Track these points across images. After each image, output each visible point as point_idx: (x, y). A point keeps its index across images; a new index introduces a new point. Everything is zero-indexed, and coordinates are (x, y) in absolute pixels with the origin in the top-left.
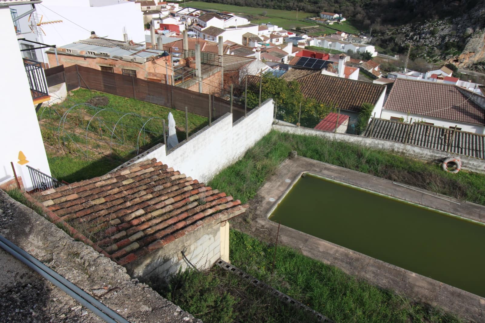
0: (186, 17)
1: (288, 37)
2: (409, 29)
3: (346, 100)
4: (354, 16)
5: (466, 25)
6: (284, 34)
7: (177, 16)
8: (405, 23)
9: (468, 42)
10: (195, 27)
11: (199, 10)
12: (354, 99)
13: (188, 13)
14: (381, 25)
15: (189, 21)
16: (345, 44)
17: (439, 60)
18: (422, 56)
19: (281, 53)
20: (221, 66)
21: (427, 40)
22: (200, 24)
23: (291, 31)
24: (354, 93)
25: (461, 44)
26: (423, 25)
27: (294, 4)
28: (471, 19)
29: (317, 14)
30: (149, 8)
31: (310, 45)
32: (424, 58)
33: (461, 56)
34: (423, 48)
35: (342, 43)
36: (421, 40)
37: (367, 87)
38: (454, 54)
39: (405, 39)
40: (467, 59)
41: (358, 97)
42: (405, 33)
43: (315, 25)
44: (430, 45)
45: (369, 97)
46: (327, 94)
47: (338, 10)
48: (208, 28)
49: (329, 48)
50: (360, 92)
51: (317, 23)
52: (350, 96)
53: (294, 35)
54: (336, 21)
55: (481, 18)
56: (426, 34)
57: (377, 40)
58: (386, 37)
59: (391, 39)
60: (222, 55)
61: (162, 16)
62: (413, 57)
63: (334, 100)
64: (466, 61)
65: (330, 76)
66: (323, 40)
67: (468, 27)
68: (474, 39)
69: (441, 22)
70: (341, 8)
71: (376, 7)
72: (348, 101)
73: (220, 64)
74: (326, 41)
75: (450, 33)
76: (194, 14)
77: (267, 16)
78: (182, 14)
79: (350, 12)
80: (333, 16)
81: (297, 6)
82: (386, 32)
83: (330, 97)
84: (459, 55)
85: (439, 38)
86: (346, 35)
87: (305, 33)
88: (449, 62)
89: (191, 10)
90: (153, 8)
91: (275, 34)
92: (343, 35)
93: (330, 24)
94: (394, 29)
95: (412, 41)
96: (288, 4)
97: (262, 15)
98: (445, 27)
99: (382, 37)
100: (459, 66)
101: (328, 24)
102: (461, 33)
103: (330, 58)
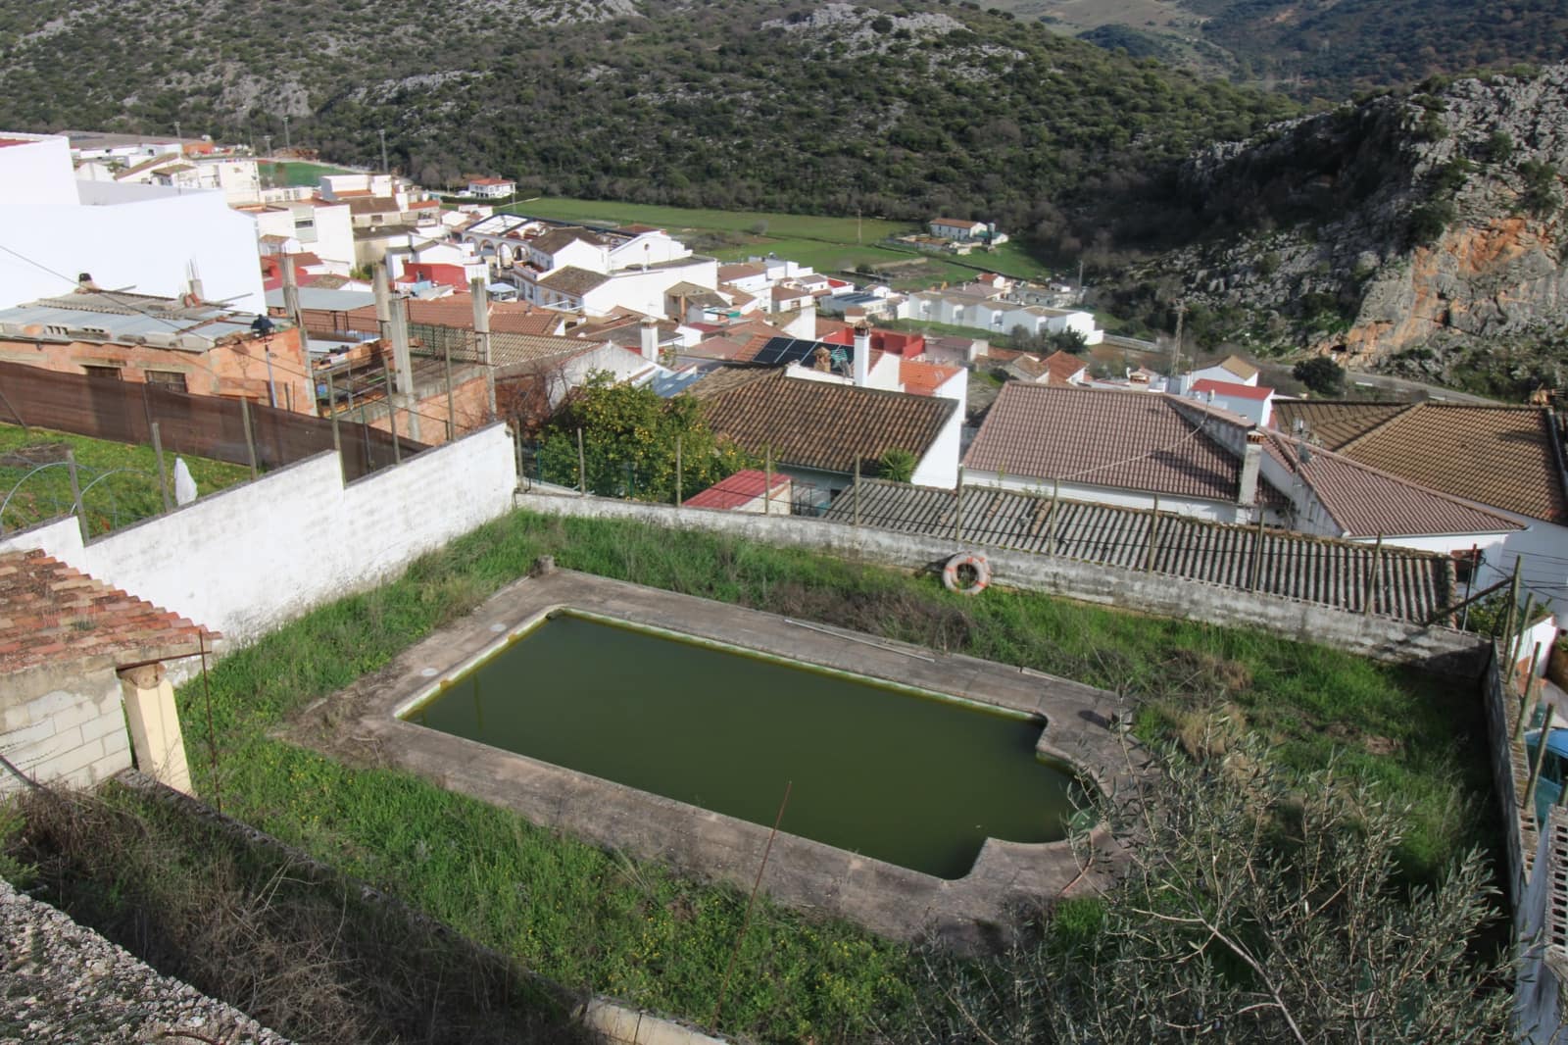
0: (495, 241)
1: (830, 294)
2: (1195, 259)
4: (1032, 227)
5: (1356, 244)
6: (816, 287)
7: (468, 241)
8: (1181, 244)
9: (1367, 291)
11: (534, 220)
13: (501, 230)
14: (1110, 252)
16: (1004, 308)
17: (1291, 347)
18: (1237, 338)
21: (1249, 292)
23: (840, 276)
25: (1348, 298)
26: (1233, 247)
27: (850, 196)
28: (1369, 225)
29: (921, 224)
31: (900, 317)
32: (1245, 344)
33: (1353, 335)
34: (1238, 313)
35: (995, 307)
36: (1232, 291)
38: (1332, 330)
39: (1183, 290)
40: (1372, 341)
42: (1183, 272)
43: (914, 258)
44: (1258, 306)
47: (983, 210)
49: (956, 323)
51: (923, 250)
53: (849, 289)
54: (980, 244)
55: (1399, 222)
56: (1245, 274)
57: (1102, 296)
58: (1129, 286)
59: (1145, 292)
62: (1212, 341)
64: (1371, 347)
66: (935, 300)
67: (1365, 248)
68: (1383, 284)
69: (1285, 236)
70: (994, 204)
71: (1097, 200)
74: (944, 303)
75: (1313, 267)
77: (768, 236)
78: (482, 235)
79: (1018, 216)
80: (969, 229)
81: (860, 202)
82: (1127, 271)
84: (1346, 332)
85: (1284, 283)
86: (1010, 284)
88: (1319, 353)
91: (790, 288)
92: (999, 283)
93: (960, 252)
94: (1149, 260)
95: (1204, 295)
96: (832, 198)
98: (1297, 252)
99: (1117, 286)
100: (1351, 362)
101: (954, 252)
102: (1344, 267)
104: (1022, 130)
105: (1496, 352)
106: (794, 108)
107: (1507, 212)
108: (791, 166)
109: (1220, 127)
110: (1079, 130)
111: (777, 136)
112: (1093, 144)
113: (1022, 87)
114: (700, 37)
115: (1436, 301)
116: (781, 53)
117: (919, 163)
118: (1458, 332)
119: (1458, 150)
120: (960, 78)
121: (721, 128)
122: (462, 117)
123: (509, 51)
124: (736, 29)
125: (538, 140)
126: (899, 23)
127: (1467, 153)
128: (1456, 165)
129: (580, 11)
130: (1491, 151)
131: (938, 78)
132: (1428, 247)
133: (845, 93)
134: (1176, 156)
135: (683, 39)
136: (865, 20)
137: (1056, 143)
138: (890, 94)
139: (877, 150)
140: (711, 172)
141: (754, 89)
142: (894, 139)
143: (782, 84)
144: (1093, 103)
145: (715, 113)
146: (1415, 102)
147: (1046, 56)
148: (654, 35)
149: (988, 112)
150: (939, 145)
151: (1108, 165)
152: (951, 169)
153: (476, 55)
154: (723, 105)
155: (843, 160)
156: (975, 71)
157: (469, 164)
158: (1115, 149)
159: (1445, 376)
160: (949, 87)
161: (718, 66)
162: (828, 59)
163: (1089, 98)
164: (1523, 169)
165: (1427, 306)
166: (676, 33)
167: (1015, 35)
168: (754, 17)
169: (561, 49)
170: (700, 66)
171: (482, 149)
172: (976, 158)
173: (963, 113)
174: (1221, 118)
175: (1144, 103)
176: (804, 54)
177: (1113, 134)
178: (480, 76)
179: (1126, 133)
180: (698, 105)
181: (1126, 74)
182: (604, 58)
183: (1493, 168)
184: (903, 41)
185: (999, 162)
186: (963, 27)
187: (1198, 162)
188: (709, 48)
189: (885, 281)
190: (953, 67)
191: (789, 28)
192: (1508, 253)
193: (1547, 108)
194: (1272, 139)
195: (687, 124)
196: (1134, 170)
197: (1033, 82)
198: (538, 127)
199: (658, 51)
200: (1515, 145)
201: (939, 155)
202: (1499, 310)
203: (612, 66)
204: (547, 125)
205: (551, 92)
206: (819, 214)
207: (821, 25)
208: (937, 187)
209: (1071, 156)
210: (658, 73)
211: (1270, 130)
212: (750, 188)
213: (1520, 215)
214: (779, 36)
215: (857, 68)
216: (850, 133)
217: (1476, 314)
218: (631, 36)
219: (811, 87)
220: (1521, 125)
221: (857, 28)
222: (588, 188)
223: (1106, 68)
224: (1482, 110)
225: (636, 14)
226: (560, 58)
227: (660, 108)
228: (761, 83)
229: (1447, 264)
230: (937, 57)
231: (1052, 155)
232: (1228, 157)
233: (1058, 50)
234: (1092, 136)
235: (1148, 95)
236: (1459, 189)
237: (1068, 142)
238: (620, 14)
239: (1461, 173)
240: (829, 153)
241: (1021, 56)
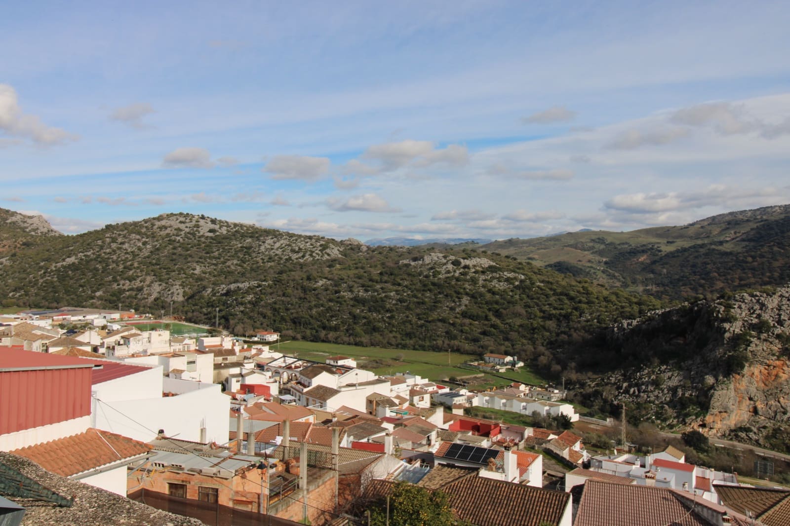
0: (281, 371)
1: (438, 393)
2: (621, 377)
3: (517, 518)
4: (536, 359)
5: (702, 372)
6: (430, 389)
7: (268, 370)
8: (613, 370)
9: (712, 396)
10: (294, 386)
11: (301, 360)
12: (529, 515)
13: (284, 365)
14: (577, 372)
15: (285, 376)
16: (527, 402)
17: (677, 424)
18: (648, 419)
19: (425, 427)
20: (334, 470)
22: (303, 382)
23: (442, 383)
24: (528, 507)
25: (702, 399)
26: (639, 371)
27: (443, 342)
28: (707, 362)
29: (480, 356)
30: (226, 359)
31: (474, 405)
32: (653, 422)
33: (709, 419)
34: (647, 406)
35: (522, 401)
36: (642, 394)
37: (544, 497)
38: (697, 416)
39: (617, 393)
40: (719, 422)
41: (533, 512)
42: (615, 384)
43: (477, 374)
44: (657, 402)
45: (549, 512)
46: (489, 508)
47: (510, 349)
48: (314, 388)
49: (503, 409)
50: (535, 504)
51: (481, 369)
52: (521, 510)
53: (447, 390)
54: (510, 367)
55: (722, 361)
56: (647, 386)
57: (575, 395)
58: (589, 390)
59: (597, 394)
60: (337, 453)
61: (244, 372)
62: (636, 420)
63: (499, 519)
64: (718, 425)
65: (491, 480)
66: (492, 397)
67: (707, 374)
68: (720, 392)
69: (665, 367)
70: (515, 347)
71: (566, 346)
72: (520, 518)
73: (333, 466)
74: (496, 399)
75: (682, 383)
76: (293, 366)
77: (404, 361)
78: (274, 367)
80: (504, 359)
81: (448, 345)
82: (586, 383)
83: (494, 513)
84: (705, 417)
85: (668, 390)
86: (527, 388)
87: (464, 387)
88: (693, 428)
89: (289, 361)
90: (231, 359)
91: (418, 389)
92: (522, 387)
93: (500, 371)
94: (598, 378)
95: (628, 396)
96: (435, 342)
97: (396, 360)
98: (672, 375)
99: (582, 390)
100: (710, 433)
101: (498, 371)
102: (698, 383)
103: (502, 431)
104: (526, 311)
105: (785, 429)
106: (415, 300)
107: (775, 357)
108: (415, 327)
109: (623, 312)
110: (554, 312)
111: (407, 313)
112: (561, 318)
113: (524, 291)
114: (370, 267)
115: (748, 402)
116: (409, 275)
117: (477, 327)
118: (763, 418)
119: (744, 327)
120: (495, 287)
121: (380, 309)
122: (256, 302)
123: (281, 273)
124: (387, 264)
125: (292, 314)
126: (464, 262)
127: (749, 328)
128: (745, 334)
129: (314, 254)
130: (761, 327)
131: (484, 286)
132: (739, 374)
133: (440, 293)
134: (604, 325)
135: (363, 268)
136: (449, 261)
137: (543, 317)
138: (461, 294)
139: (457, 320)
140: (375, 329)
141: (396, 291)
142: (464, 315)
143: (410, 289)
144: (559, 299)
145: (377, 301)
146: (718, 304)
147: (534, 277)
148: (349, 266)
149: (509, 302)
150: (486, 318)
151: (570, 329)
152: (492, 329)
153: (265, 274)
154: (381, 298)
155: (440, 324)
156: (501, 284)
157: (258, 324)
158: (573, 321)
159: (761, 441)
160: (489, 291)
161: (379, 280)
162: (431, 278)
163: (557, 297)
164: (778, 337)
165: (744, 404)
166: (360, 265)
167: (519, 268)
168: (396, 258)
169: (305, 272)
170: (371, 280)
171: (264, 317)
172: (505, 324)
173: (497, 303)
174: (623, 307)
175: (584, 299)
176: (420, 275)
177: (571, 314)
178: (267, 284)
179: (577, 313)
180: (370, 298)
181: (573, 286)
182: (326, 276)
183: (764, 336)
184: (466, 270)
185: (516, 327)
186: (494, 264)
187: (616, 329)
188: (375, 272)
189: (464, 386)
190: (491, 282)
191: (413, 263)
192: (780, 377)
193: (783, 308)
194: (651, 319)
195: (364, 306)
196: (584, 332)
197: (530, 289)
198: (292, 307)
199: (352, 273)
200: (772, 325)
201: (486, 322)
202: (782, 407)
203: (329, 280)
204: (297, 306)
205: (300, 291)
206: (429, 350)
207: (428, 262)
208: (486, 338)
209: (551, 324)
210: (351, 283)
211: (649, 314)
212: (394, 337)
213: (782, 358)
214: (408, 267)
215: (445, 282)
216: (443, 311)
217: (770, 408)
218: (338, 266)
219: (423, 290)
220: (773, 315)
221: (445, 264)
222: (315, 336)
223: (564, 283)
224: (752, 308)
225: (340, 256)
226: (305, 276)
227: (352, 299)
228: (400, 288)
229: (750, 383)
230: (483, 277)
231: (542, 323)
232: (631, 327)
233: (540, 274)
234: (560, 315)
235: (585, 295)
236: (749, 346)
237: (550, 317)
238: (333, 256)
239: (748, 338)
240: (433, 321)
241: (523, 277)
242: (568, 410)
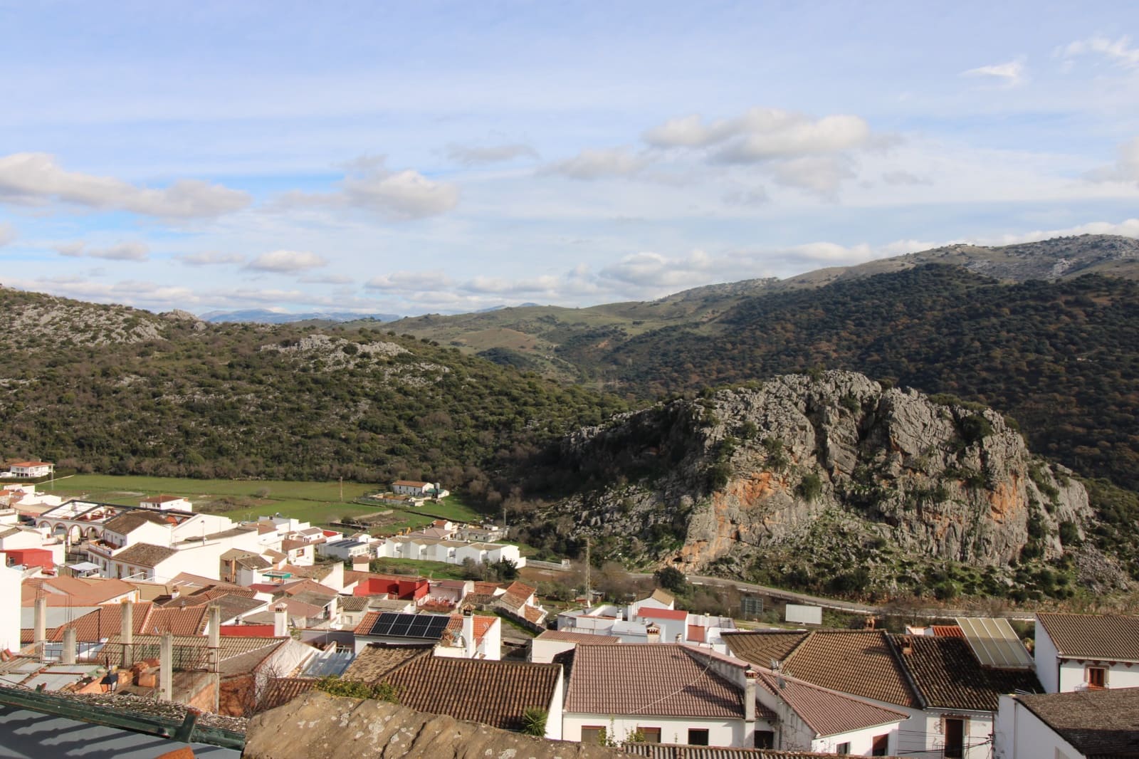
0: (68, 524)
1: (325, 542)
2: (579, 504)
3: (492, 707)
4: (466, 485)
5: (678, 491)
6: (314, 537)
7: (42, 525)
8: (569, 494)
9: (689, 521)
10: (93, 547)
11: (103, 505)
12: (507, 701)
13: (73, 514)
14: (522, 500)
15: (75, 534)
16: (456, 546)
17: (648, 561)
18: (613, 556)
19: (321, 594)
20: (214, 672)
21: (617, 524)
22: (109, 540)
23: (330, 528)
24: (505, 690)
25: (678, 526)
26: (602, 495)
27: (331, 466)
28: (684, 478)
29: (387, 485)
31: (380, 556)
32: (619, 561)
33: (685, 550)
34: (612, 539)
35: (449, 544)
36: (606, 525)
37: (527, 673)
38: (672, 547)
39: (574, 525)
40: (697, 554)
41: (513, 696)
42: (572, 513)
43: (383, 511)
44: (624, 534)
45: (535, 693)
46: (452, 699)
47: (430, 474)
48: (130, 548)
49: (421, 558)
50: (516, 685)
51: (389, 504)
52: (497, 696)
53: (339, 537)
54: (430, 498)
55: (701, 476)
56: (613, 513)
57: (521, 532)
58: (538, 524)
59: (549, 528)
60: (217, 645)
62: (598, 560)
63: (467, 712)
64: (696, 558)
65: (451, 659)
66: (405, 542)
67: (683, 493)
68: (698, 516)
69: (634, 487)
70: (437, 470)
71: (508, 465)
72: (497, 707)
73: (212, 666)
74: (412, 544)
75: (654, 507)
76: (89, 515)
77: (269, 498)
78: (56, 519)
79: (455, 478)
80: (421, 487)
81: (339, 471)
82: (535, 514)
83: (460, 705)
84: (681, 549)
85: (638, 518)
86: (456, 527)
88: (667, 564)
89: (82, 507)
91: (294, 539)
92: (449, 526)
93: (416, 505)
94: (549, 506)
95: (588, 528)
96: (318, 468)
97: (256, 496)
98: (643, 497)
99: (529, 525)
100: (687, 568)
101: (413, 504)
102: (673, 506)
103: (431, 590)
104: (453, 418)
105: (770, 556)
106: (287, 405)
107: (761, 469)
108: (286, 446)
109: (581, 417)
110: (491, 418)
111: (274, 425)
112: (501, 427)
113: (449, 390)
114: (213, 355)
115: (730, 526)
116: (276, 367)
117: (381, 443)
118: (746, 545)
119: (727, 432)
120: (407, 384)
121: (230, 420)
122: (7, 414)
123: (53, 364)
124: (241, 351)
125: (76, 431)
126: (361, 348)
127: (732, 433)
128: (728, 441)
129: (114, 335)
130: (744, 432)
131: (391, 384)
132: (720, 492)
133: (325, 394)
134: (557, 435)
135: (199, 357)
136: (339, 346)
137: (475, 426)
138: (358, 395)
139: (351, 433)
140: (221, 452)
141: (256, 392)
142: (362, 426)
143: (278, 389)
144: (498, 401)
145: (225, 409)
146: (697, 403)
147: (464, 370)
148: (176, 353)
149: (427, 406)
150: (395, 430)
151: (512, 442)
152: (404, 446)
153: (24, 367)
154: (231, 403)
155: (325, 441)
156: (417, 380)
157: (12, 450)
158: (516, 431)
159: (744, 574)
160: (400, 390)
161: (227, 376)
162: (312, 371)
163: (495, 397)
164: (764, 443)
165: (725, 529)
166: (194, 352)
167: (441, 357)
168: (255, 342)
169: (98, 364)
170: (214, 376)
171: (24, 438)
172: (423, 438)
173: (410, 407)
174: (581, 410)
175: (531, 401)
176: (294, 368)
177: (513, 420)
178: (27, 383)
179: (522, 420)
180: (212, 403)
181: (517, 382)
182: (136, 370)
183: (748, 442)
184: (365, 360)
185: (439, 441)
186: (406, 351)
187: (573, 440)
188: (221, 364)
189: (364, 529)
190: (402, 377)
191: (282, 350)
192: (766, 493)
193: (770, 406)
194: (617, 425)
195: (203, 417)
196: (531, 444)
197: (457, 387)
198: (77, 420)
199: (180, 365)
200: (758, 429)
201: (396, 436)
202: (767, 529)
203: (142, 376)
204: (85, 418)
205: (89, 394)
206: (309, 480)
207: (307, 348)
208: (395, 458)
209: (487, 435)
210: (180, 381)
211: (614, 419)
212: (253, 462)
213: (768, 470)
214: (275, 356)
215: (334, 377)
216: (330, 421)
217: (754, 532)
218: (157, 354)
219: (299, 391)
220: (758, 416)
221: (332, 351)
222: (118, 466)
223: (503, 378)
224: (736, 408)
225: (160, 338)
226: (98, 370)
227: (181, 406)
228: (262, 388)
229: (733, 502)
230: (390, 370)
231: (474, 435)
232: (591, 436)
233: (471, 366)
234: (499, 422)
235: (531, 395)
236: (732, 455)
237: (485, 426)
238: (147, 337)
239: (731, 445)
240: (315, 436)
241: (447, 370)
242: (511, 553)
